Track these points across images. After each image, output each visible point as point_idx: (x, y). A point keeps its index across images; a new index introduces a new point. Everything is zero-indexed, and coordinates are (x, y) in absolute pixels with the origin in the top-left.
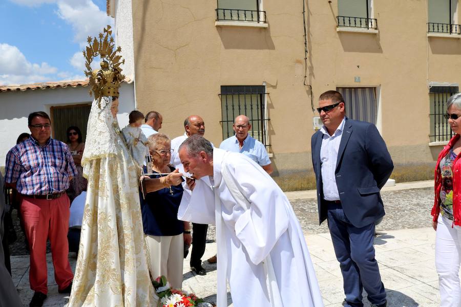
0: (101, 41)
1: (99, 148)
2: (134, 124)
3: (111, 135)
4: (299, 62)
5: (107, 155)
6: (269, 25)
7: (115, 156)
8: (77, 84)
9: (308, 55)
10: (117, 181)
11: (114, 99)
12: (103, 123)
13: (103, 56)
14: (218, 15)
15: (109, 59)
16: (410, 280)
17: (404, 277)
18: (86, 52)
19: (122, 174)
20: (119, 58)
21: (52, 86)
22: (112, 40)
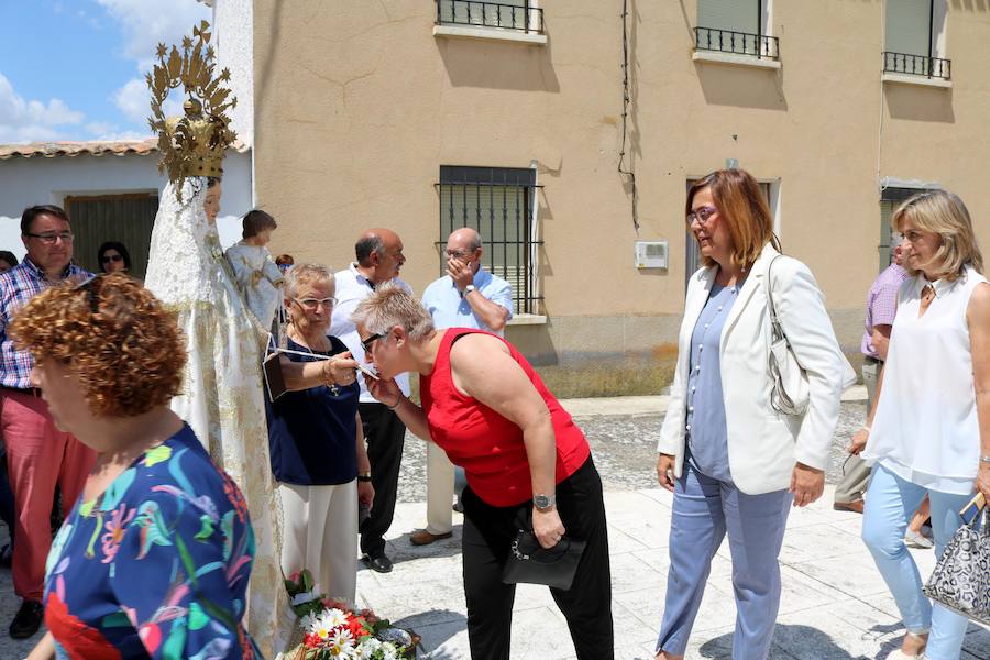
0: (186, 55)
1: (176, 289)
2: (252, 240)
3: (202, 261)
4: (610, 121)
5: (192, 306)
6: (549, 39)
7: (210, 308)
8: (125, 149)
9: (630, 106)
10: (214, 363)
11: (212, 182)
12: (186, 235)
13: (189, 87)
14: (439, 12)
15: (202, 95)
16: (826, 590)
17: (815, 584)
18: (154, 77)
19: (224, 347)
20: (224, 93)
21: (70, 151)
22: (211, 54)
